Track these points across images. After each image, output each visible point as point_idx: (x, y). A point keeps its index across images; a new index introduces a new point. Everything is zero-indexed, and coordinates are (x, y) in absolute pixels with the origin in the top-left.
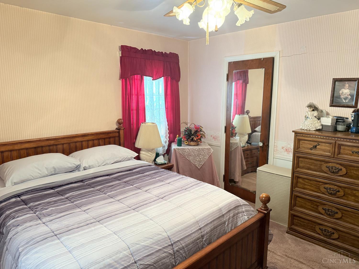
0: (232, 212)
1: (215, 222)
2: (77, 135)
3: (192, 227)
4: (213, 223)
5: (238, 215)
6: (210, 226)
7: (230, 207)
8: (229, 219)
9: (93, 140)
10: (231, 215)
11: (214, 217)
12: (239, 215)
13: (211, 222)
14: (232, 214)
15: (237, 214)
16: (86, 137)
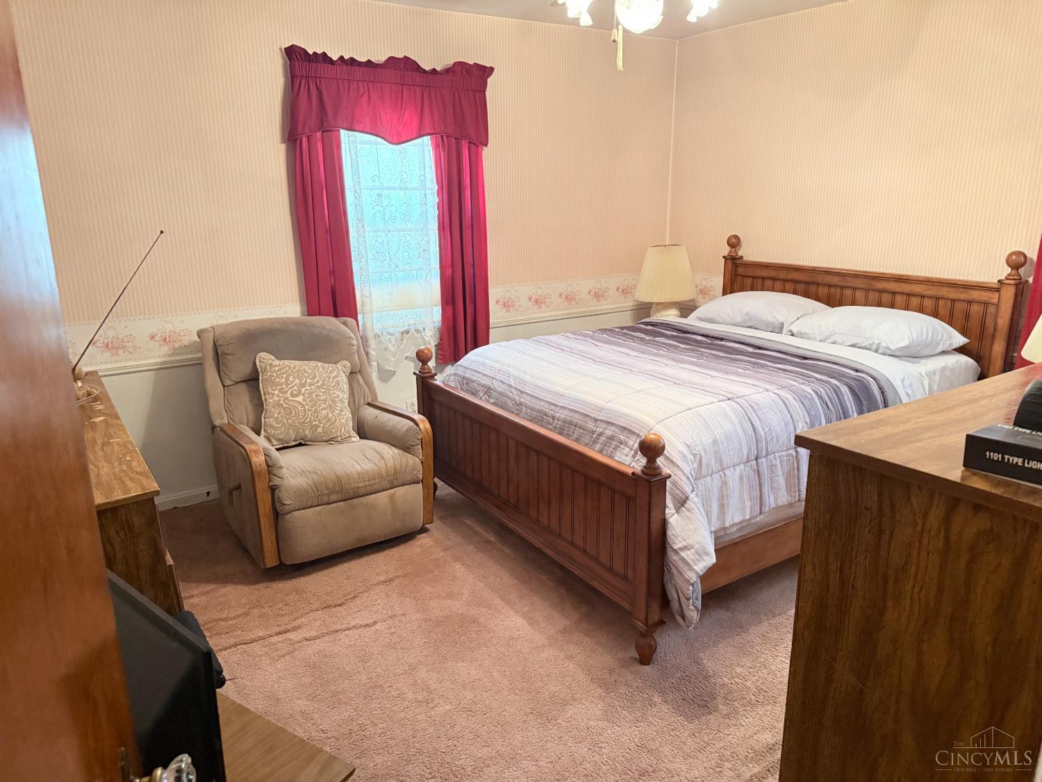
0: (613, 428)
1: (576, 416)
2: (883, 276)
3: (550, 395)
4: (572, 414)
5: (622, 446)
6: (566, 412)
7: (615, 419)
8: (601, 434)
9: (923, 297)
10: (607, 431)
11: (581, 408)
12: (623, 449)
13: (572, 410)
14: (611, 432)
15: (621, 443)
16: (904, 285)
